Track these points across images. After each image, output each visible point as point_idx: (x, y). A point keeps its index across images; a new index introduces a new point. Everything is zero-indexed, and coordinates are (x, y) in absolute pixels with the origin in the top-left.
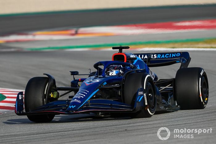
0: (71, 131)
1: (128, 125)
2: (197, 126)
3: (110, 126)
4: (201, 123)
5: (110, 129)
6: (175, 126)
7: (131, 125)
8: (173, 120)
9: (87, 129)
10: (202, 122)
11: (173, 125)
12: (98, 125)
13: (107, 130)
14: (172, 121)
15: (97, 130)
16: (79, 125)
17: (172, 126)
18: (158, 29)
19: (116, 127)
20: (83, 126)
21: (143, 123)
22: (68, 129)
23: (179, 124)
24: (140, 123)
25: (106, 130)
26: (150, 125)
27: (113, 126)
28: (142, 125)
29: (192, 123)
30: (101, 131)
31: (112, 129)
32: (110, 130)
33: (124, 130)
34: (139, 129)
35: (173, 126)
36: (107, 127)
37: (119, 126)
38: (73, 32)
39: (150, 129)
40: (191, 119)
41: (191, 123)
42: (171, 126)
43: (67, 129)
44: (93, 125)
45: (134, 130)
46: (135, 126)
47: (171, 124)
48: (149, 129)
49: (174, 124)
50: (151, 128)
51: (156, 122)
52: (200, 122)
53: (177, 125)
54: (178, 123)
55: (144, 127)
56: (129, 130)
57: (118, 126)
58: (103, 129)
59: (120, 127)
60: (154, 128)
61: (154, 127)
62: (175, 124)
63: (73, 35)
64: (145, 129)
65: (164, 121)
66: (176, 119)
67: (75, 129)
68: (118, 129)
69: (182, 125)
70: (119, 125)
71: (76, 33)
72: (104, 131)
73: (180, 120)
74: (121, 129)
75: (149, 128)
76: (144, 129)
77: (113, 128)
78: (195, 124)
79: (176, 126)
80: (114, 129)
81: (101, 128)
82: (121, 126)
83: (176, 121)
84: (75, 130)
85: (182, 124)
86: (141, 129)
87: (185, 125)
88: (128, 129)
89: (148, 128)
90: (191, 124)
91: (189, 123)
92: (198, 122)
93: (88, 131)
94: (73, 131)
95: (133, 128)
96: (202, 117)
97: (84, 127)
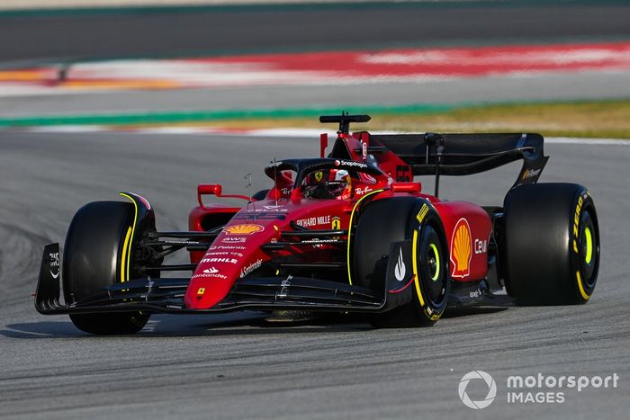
0: (52, 375)
1: (227, 363)
2: (436, 370)
3: (172, 364)
4: (449, 360)
5: (173, 372)
6: (368, 368)
7: (235, 362)
8: (362, 348)
9: (101, 371)
10: (452, 356)
11: (365, 365)
12: (134, 360)
13: (163, 376)
14: (359, 353)
15: (132, 374)
16: (77, 359)
17: (359, 369)
18: (310, 72)
19: (190, 366)
20: (90, 362)
21: (272, 357)
22: (44, 369)
23: (382, 361)
24: (263, 355)
25: (159, 376)
26: (293, 362)
27: (181, 363)
28: (268, 364)
29: (420, 360)
30: (144, 378)
31: (178, 374)
32: (171, 375)
33: (215, 376)
34: (261, 375)
35: (362, 368)
36: (164, 368)
37: (200, 365)
38: (52, 74)
39: (294, 376)
40: (417, 346)
41: (417, 360)
42: (358, 366)
43: (39, 369)
44: (119, 359)
45: (247, 377)
46: (247, 365)
47: (358, 362)
48: (290, 376)
49: (365, 360)
50: (298, 372)
51: (310, 354)
52: (445, 357)
53: (375, 364)
54: (377, 360)
55: (277, 369)
56: (229, 378)
57: (195, 365)
58: (151, 371)
59: (202, 367)
60: (307, 374)
61: (305, 370)
62: (370, 361)
63: (51, 83)
64: (279, 374)
65: (334, 352)
66: (372, 348)
67: (66, 370)
68: (197, 373)
69: (389, 366)
70: (200, 361)
71: (63, 79)
72: (154, 377)
73: (384, 350)
74: (206, 372)
75: (292, 373)
76: (274, 374)
77: (180, 371)
78: (429, 362)
79: (374, 368)
80: (184, 371)
81: (144, 369)
82: (204, 365)
83: (372, 352)
84: (66, 374)
85: (390, 363)
86: (268, 375)
87: (401, 364)
88: (228, 373)
89: (287, 373)
90: (418, 363)
91: (411, 360)
92: (438, 357)
93: (105, 376)
94: (57, 375)
95: (243, 372)
96: (450, 342)
97: (91, 365)
